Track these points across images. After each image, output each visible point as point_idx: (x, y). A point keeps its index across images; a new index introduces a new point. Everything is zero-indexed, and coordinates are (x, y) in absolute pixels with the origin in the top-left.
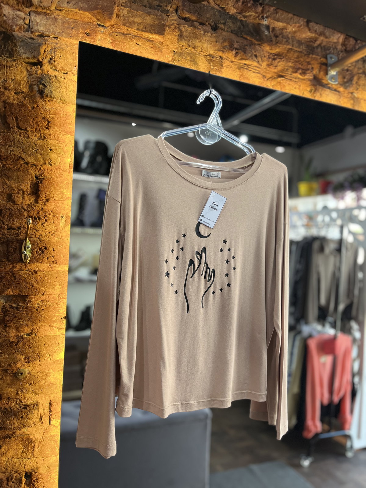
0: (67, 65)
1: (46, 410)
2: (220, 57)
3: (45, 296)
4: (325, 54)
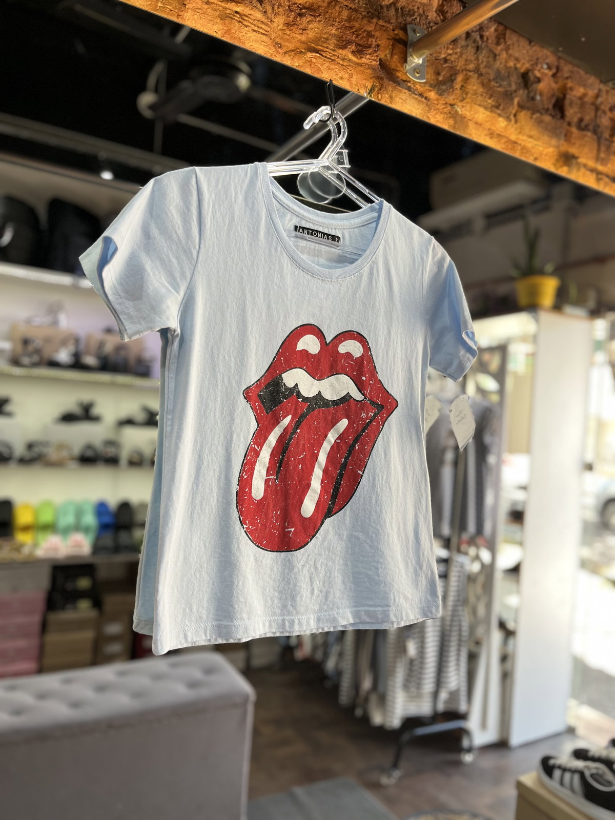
4: (404, 22)
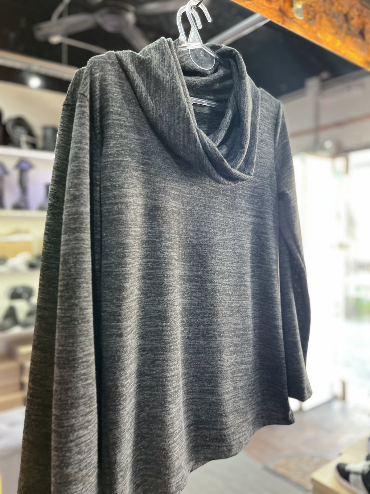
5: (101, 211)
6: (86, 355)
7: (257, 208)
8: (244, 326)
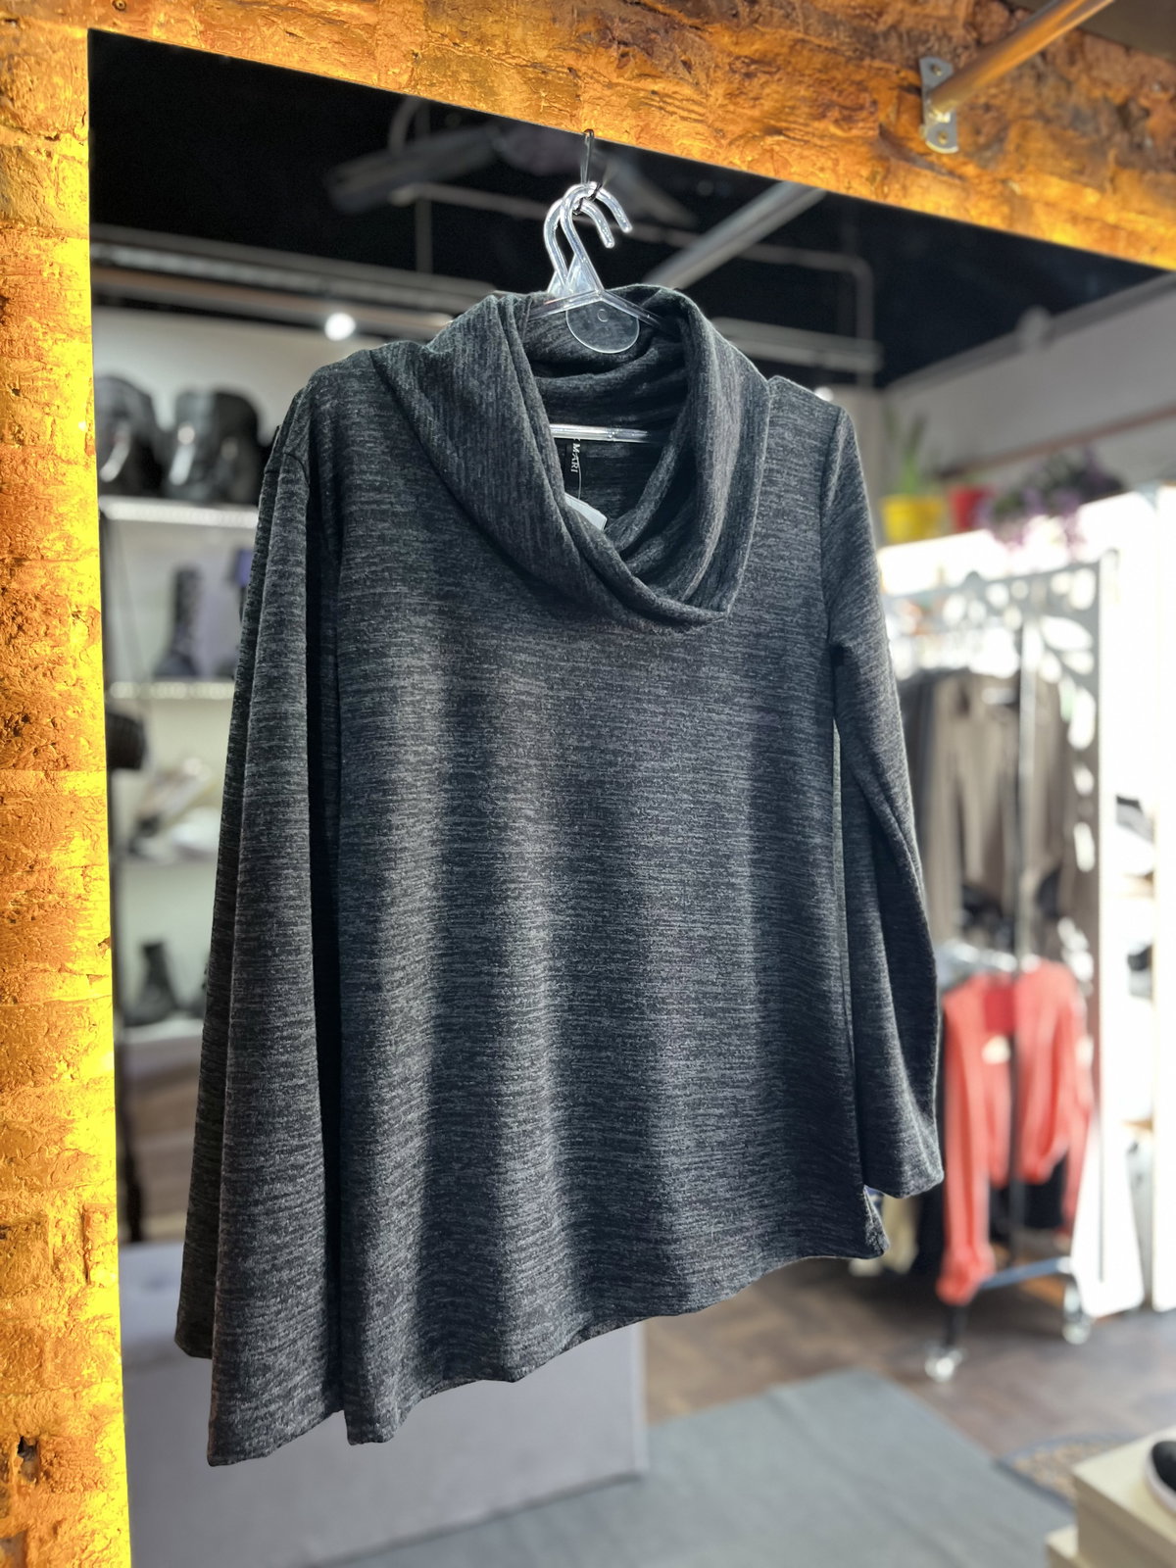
0: (54, 109)
1: (70, 1238)
2: (570, 69)
3: (36, 875)
4: (913, 56)
5: (338, 708)
6: (291, 1024)
7: (767, 687)
8: (728, 987)
